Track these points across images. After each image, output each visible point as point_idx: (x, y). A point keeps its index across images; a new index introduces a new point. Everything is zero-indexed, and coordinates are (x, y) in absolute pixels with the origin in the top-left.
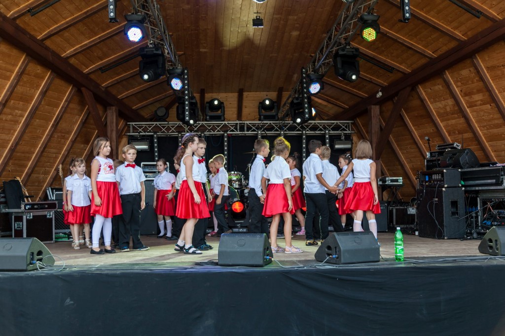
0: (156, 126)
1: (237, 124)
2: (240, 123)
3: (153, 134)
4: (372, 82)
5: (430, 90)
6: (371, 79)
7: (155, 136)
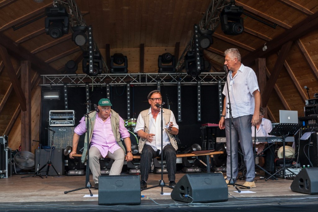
0: (66, 78)
1: (139, 75)
2: (141, 75)
3: (63, 85)
4: (257, 37)
5: (309, 44)
6: (257, 34)
7: (65, 86)
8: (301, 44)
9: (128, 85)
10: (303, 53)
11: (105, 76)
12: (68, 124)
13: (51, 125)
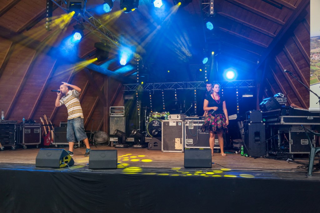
3: (135, 90)
5: (281, 59)
7: (137, 91)
8: (277, 59)
9: (175, 90)
10: (278, 65)
11: (161, 84)
12: (121, 115)
13: (110, 116)
